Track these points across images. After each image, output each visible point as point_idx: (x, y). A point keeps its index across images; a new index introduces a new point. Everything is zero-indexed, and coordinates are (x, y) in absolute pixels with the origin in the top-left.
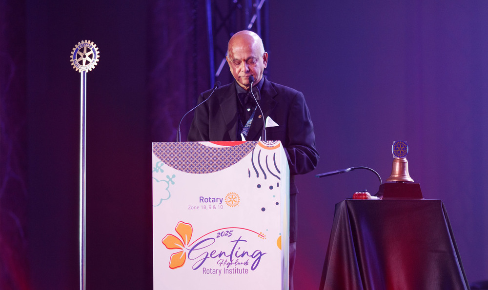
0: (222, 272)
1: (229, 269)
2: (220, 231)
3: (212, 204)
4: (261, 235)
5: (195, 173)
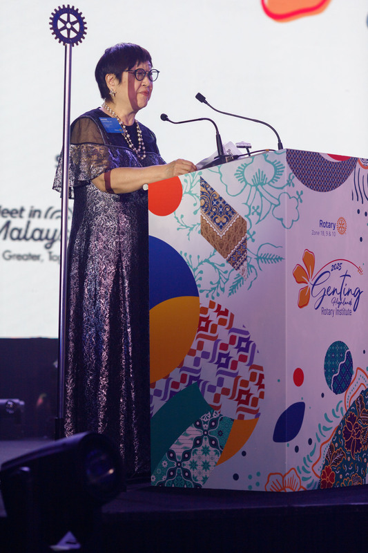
1: (339, 309)
2: (333, 263)
3: (328, 229)
4: (360, 270)
5: (317, 190)
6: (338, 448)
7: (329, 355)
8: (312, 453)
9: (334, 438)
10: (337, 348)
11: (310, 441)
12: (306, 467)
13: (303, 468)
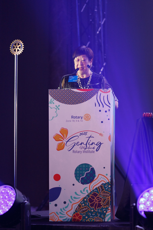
0: (82, 152)
1: (85, 151)
3: (77, 119)
4: (101, 134)
5: (69, 104)
6: (85, 206)
7: (78, 169)
8: (66, 207)
9: (81, 202)
10: (84, 166)
11: (65, 203)
12: (62, 212)
13: (60, 213)
